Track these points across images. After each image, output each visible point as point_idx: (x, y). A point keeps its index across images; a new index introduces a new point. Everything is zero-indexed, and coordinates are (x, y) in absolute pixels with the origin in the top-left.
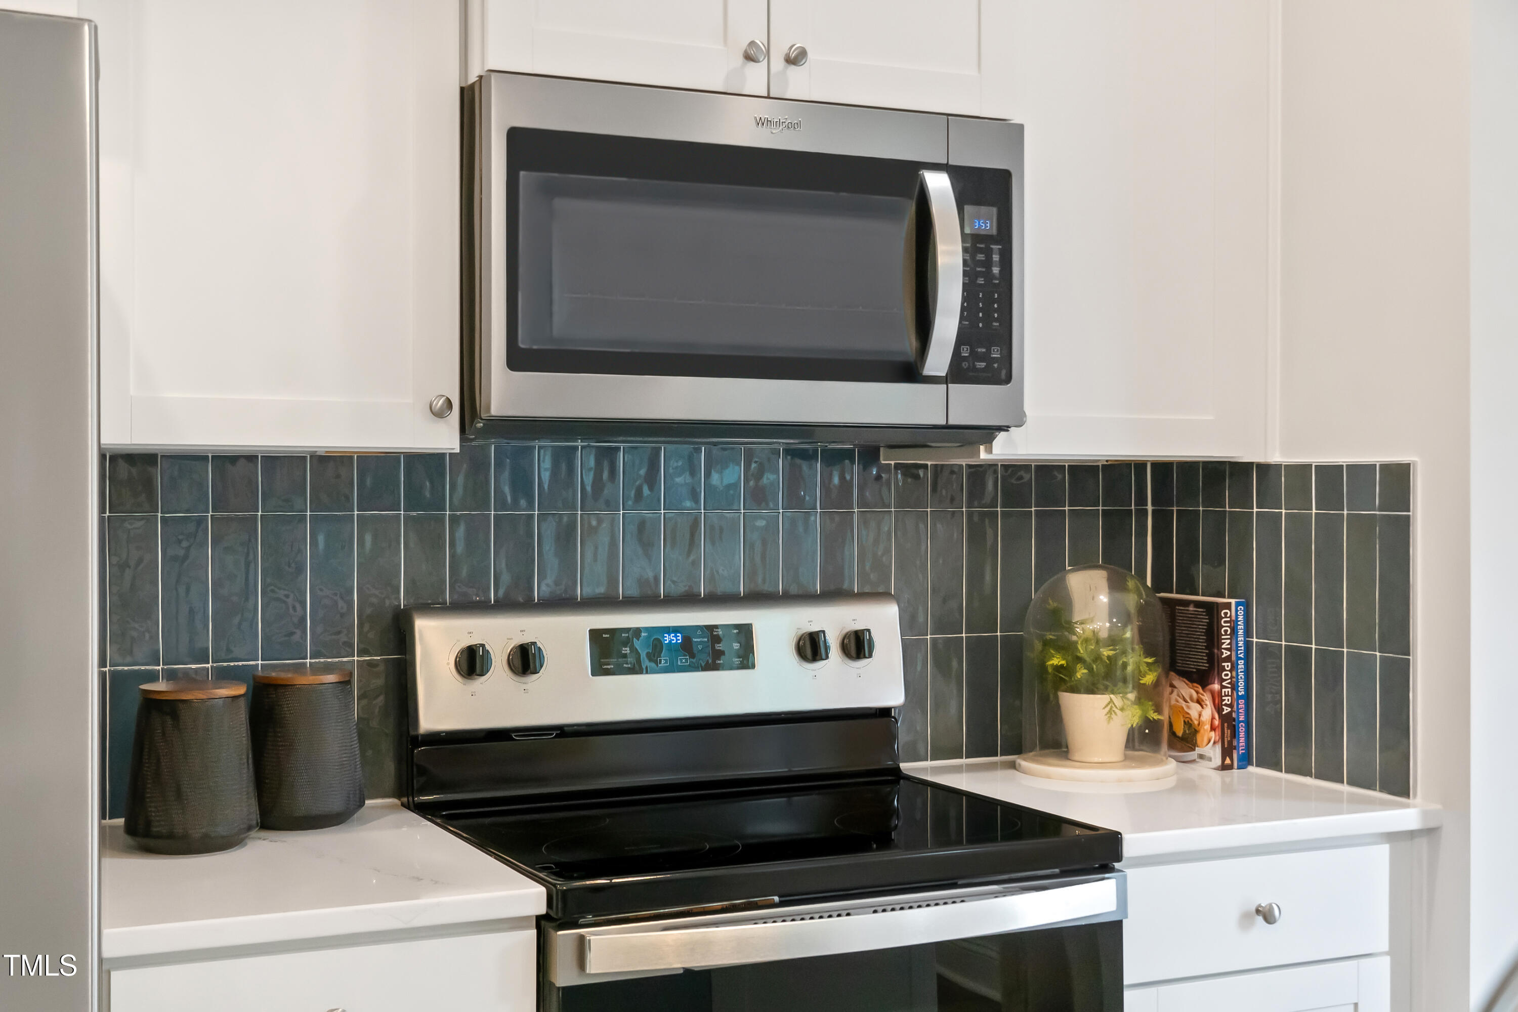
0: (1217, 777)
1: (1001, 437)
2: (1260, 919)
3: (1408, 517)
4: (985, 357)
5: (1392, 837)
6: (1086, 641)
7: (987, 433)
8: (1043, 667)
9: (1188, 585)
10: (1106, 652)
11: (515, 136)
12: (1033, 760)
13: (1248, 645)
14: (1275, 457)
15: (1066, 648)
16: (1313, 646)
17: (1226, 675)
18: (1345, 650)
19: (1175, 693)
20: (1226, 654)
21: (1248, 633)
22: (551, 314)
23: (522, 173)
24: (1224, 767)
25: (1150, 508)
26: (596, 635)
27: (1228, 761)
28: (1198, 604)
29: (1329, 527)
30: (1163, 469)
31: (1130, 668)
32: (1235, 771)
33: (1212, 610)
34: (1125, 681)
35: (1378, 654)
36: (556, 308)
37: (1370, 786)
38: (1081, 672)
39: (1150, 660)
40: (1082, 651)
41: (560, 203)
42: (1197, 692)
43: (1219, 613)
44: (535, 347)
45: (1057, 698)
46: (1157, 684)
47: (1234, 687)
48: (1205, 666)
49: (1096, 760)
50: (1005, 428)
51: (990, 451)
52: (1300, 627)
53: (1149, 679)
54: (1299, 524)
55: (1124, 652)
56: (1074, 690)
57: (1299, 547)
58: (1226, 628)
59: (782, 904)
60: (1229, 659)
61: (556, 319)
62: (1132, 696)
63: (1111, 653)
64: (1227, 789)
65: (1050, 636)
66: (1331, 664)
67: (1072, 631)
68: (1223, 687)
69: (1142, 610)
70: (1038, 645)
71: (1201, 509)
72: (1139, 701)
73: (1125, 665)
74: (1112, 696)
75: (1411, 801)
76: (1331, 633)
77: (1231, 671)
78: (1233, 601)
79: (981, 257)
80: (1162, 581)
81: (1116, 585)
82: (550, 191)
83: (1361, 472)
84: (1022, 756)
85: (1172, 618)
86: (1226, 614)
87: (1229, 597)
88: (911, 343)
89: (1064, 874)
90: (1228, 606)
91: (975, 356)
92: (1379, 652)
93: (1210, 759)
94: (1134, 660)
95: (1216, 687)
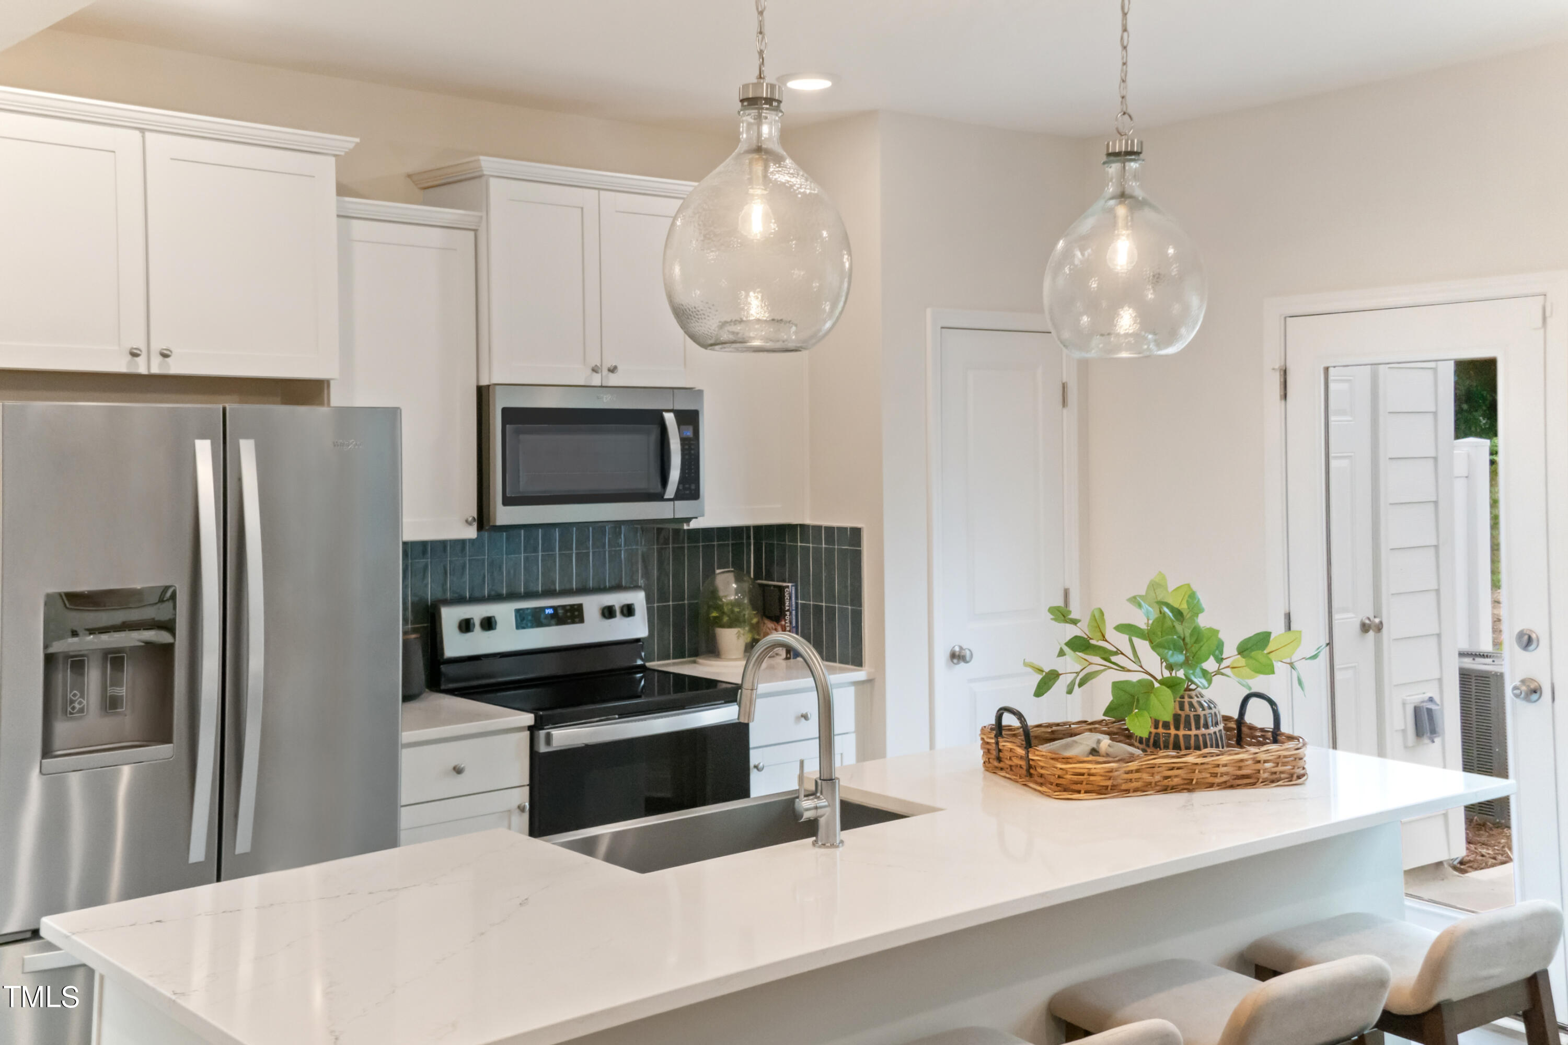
0: (784, 663)
1: (694, 520)
2: (803, 719)
3: (860, 550)
4: (689, 489)
5: (856, 684)
6: (727, 604)
7: (688, 520)
8: (708, 618)
9: (769, 577)
10: (736, 610)
11: (504, 410)
12: (704, 658)
13: (797, 604)
14: (808, 521)
15: (719, 608)
16: (824, 604)
17: (787, 617)
18: (837, 606)
19: (765, 625)
20: (787, 608)
21: (797, 598)
22: (519, 482)
23: (507, 426)
24: (787, 658)
25: (752, 541)
26: (518, 611)
27: (788, 656)
28: (775, 586)
29: (830, 552)
30: (758, 529)
31: (746, 616)
32: (792, 660)
33: (781, 589)
34: (744, 622)
35: (850, 607)
36: (521, 479)
37: (847, 663)
38: (726, 619)
39: (755, 612)
40: (726, 609)
41: (522, 437)
42: (775, 626)
43: (784, 591)
44: (513, 496)
45: (713, 631)
46: (758, 623)
47: (791, 622)
48: (778, 613)
49: (734, 657)
50: (696, 518)
51: (689, 525)
52: (818, 596)
53: (755, 621)
54: (817, 551)
55: (744, 609)
56: (723, 626)
57: (817, 561)
58: (787, 596)
59: (619, 718)
60: (788, 610)
61: (521, 483)
62: (747, 628)
63: (738, 610)
64: (788, 668)
65: (711, 603)
66: (831, 611)
67: (721, 600)
68: (786, 623)
69: (750, 591)
70: (706, 607)
71: (775, 542)
72: (750, 631)
73: (744, 615)
74: (739, 629)
75: (863, 668)
76: (831, 597)
77: (789, 615)
78: (790, 585)
79: (687, 447)
80: (758, 576)
81: (738, 580)
82: (518, 432)
83: (842, 530)
84: (698, 657)
85: (764, 591)
86: (787, 591)
87: (789, 582)
88: (659, 488)
89: (726, 702)
90: (788, 587)
91: (685, 489)
92: (851, 606)
93: (780, 655)
94: (748, 612)
95: (783, 623)
